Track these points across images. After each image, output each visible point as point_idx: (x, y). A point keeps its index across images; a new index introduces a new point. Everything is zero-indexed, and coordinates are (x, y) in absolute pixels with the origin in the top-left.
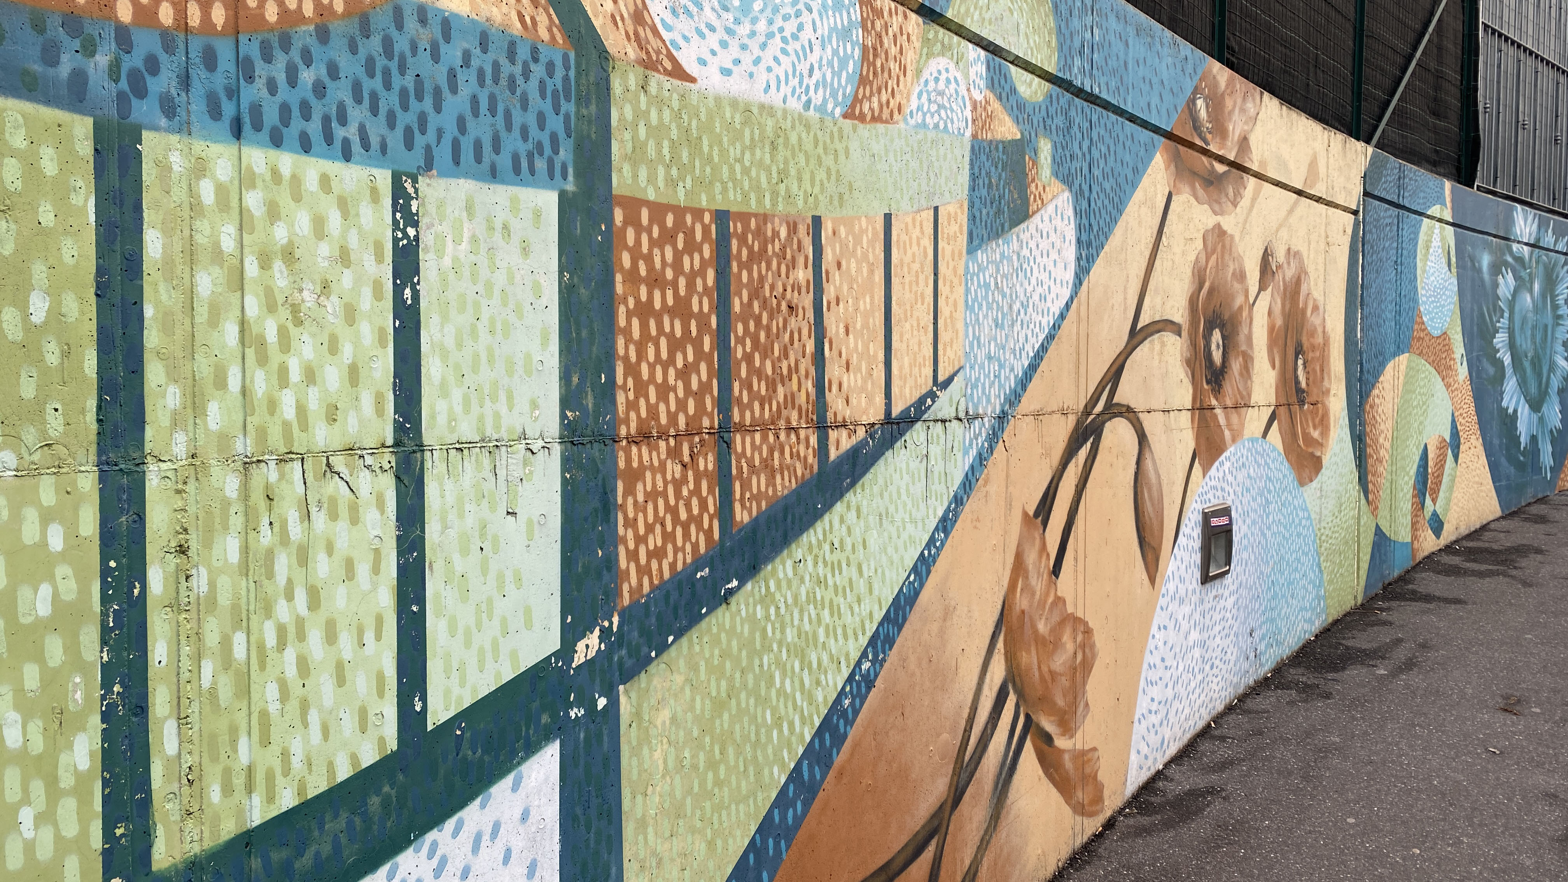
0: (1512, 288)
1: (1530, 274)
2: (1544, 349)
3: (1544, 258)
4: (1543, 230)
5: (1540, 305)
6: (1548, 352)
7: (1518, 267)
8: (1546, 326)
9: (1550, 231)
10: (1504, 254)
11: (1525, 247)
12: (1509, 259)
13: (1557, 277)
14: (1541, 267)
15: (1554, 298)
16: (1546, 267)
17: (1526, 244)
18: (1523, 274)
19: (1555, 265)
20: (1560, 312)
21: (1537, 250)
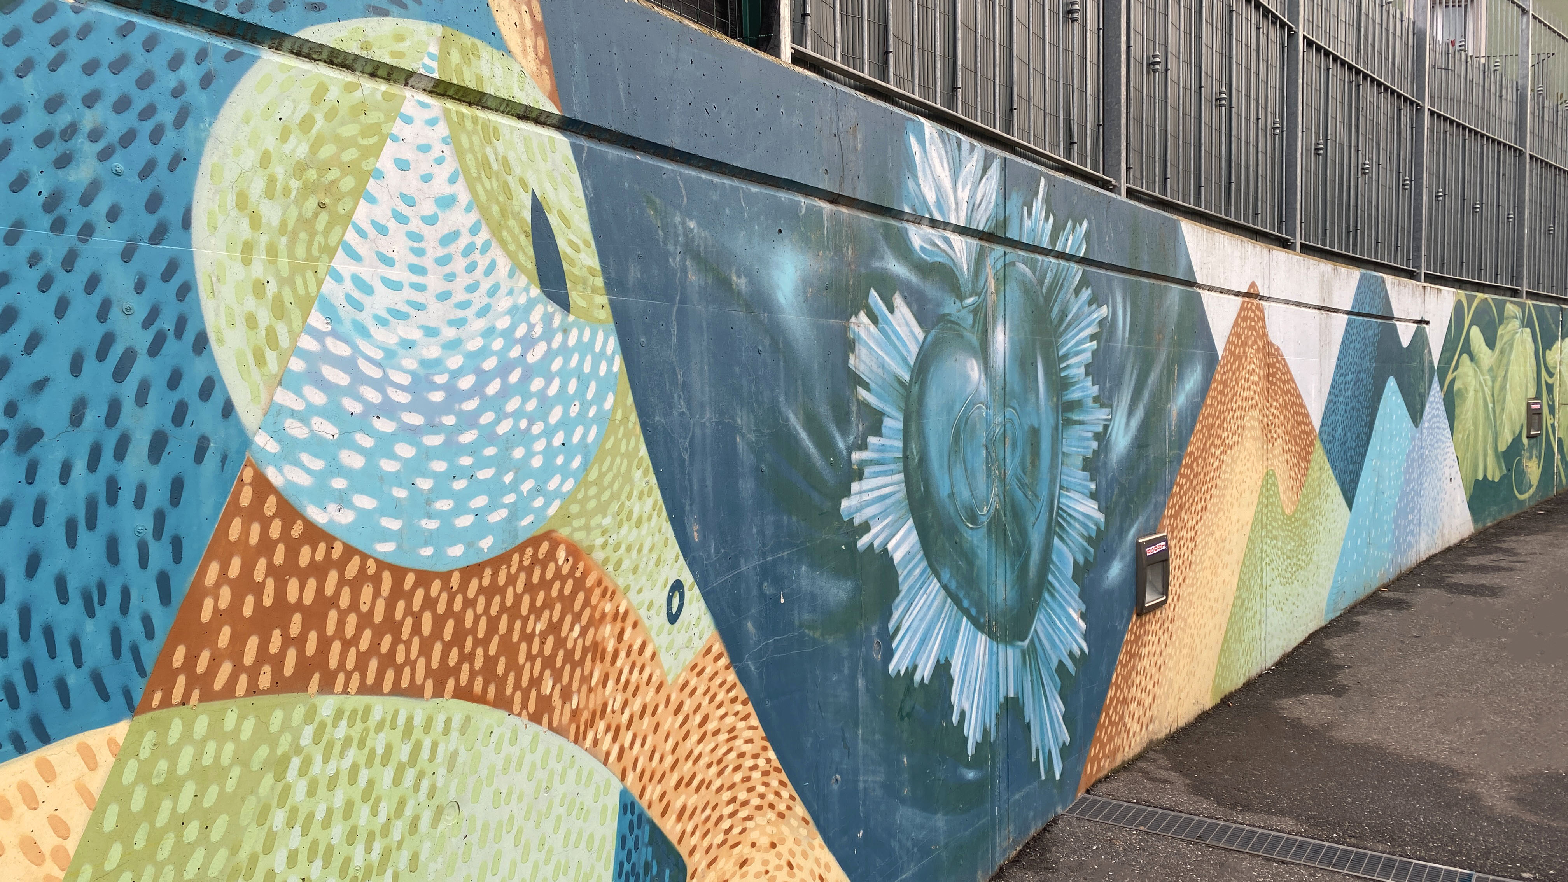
0: (914, 349)
1: (976, 311)
2: (1029, 487)
3: (1022, 267)
4: (1015, 200)
5: (1014, 381)
6: (1044, 494)
7: (931, 289)
8: (1035, 432)
9: (1038, 203)
10: (873, 252)
11: (957, 240)
12: (897, 268)
13: (1063, 314)
14: (1013, 292)
15: (1054, 365)
16: (1027, 290)
17: (963, 231)
18: (951, 307)
19: (1057, 285)
20: (1074, 395)
21: (1000, 250)
